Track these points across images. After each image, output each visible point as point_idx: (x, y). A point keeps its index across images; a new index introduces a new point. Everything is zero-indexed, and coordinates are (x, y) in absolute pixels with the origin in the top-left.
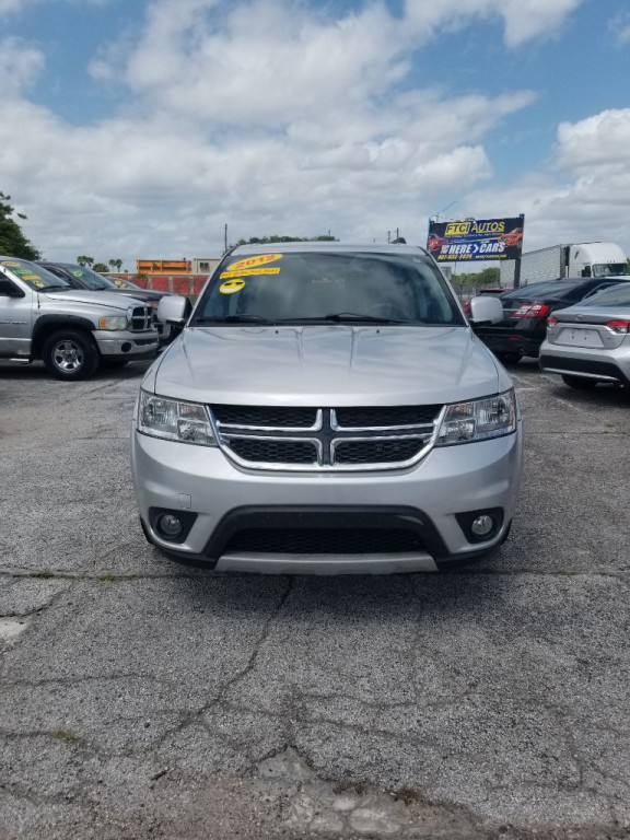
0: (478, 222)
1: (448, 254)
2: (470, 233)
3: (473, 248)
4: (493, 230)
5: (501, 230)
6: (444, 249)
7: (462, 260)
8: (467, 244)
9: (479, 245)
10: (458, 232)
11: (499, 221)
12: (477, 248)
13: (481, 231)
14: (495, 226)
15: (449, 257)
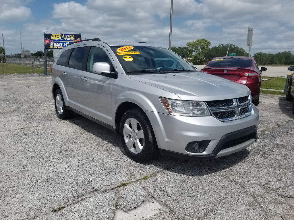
0: (64, 35)
1: (53, 46)
2: (61, 38)
3: (63, 45)
4: (70, 38)
5: (74, 38)
6: (52, 44)
7: (60, 48)
8: (61, 42)
9: (66, 43)
10: (56, 38)
11: (72, 35)
12: (65, 44)
13: (66, 38)
14: (71, 37)
15: (54, 47)
